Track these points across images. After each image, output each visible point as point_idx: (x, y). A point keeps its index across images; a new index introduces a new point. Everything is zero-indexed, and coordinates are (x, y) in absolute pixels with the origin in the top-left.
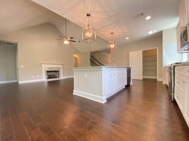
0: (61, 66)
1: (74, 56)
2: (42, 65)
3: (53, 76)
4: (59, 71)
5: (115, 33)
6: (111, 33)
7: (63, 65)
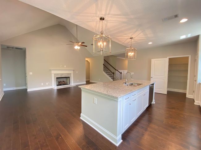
0: (72, 72)
1: (86, 60)
2: (52, 71)
3: (63, 83)
4: (69, 77)
5: (135, 37)
6: (131, 38)
7: (74, 70)
